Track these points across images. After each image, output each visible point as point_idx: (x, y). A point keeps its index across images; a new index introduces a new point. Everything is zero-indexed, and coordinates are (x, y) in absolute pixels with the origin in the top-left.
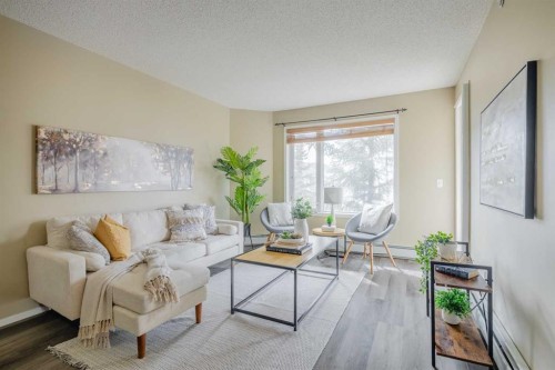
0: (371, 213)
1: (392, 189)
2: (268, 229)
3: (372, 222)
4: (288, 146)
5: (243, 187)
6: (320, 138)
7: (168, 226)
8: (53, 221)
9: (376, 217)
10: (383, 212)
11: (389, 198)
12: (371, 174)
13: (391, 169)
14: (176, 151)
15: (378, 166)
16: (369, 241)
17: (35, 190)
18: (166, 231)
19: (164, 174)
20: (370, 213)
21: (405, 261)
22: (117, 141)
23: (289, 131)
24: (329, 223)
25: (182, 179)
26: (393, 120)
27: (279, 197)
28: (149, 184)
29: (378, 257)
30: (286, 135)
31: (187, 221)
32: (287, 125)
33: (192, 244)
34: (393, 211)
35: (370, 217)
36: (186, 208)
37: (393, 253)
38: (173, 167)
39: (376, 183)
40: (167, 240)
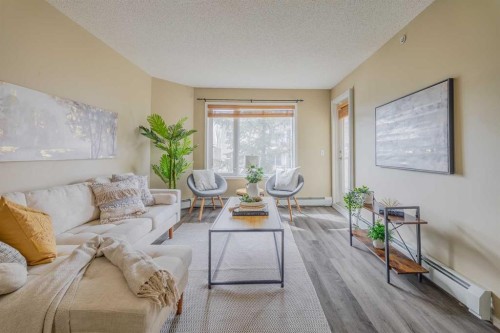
0: (284, 175)
2: (195, 193)
3: (287, 181)
4: (208, 119)
6: (237, 115)
7: (96, 203)
14: (98, 113)
16: (287, 196)
18: (93, 208)
19: (83, 139)
23: (209, 106)
25: (104, 146)
26: (293, 107)
27: (200, 164)
28: (61, 151)
30: (207, 110)
31: (122, 194)
32: (206, 100)
33: (132, 220)
34: (300, 173)
35: (284, 178)
36: (114, 179)
38: (93, 131)
40: (97, 219)
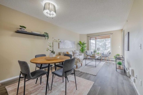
1: (110, 48)
2: (87, 55)
3: (106, 54)
5: (83, 48)
6: (96, 39)
8: (61, 52)
9: (107, 53)
10: (108, 52)
11: (109, 50)
12: (105, 45)
13: (110, 44)
15: (107, 44)
17: (59, 48)
19: (71, 45)
20: (106, 52)
21: (113, 61)
22: (67, 41)
24: (98, 54)
25: (74, 46)
26: (110, 36)
27: (88, 49)
28: (70, 47)
29: (107, 60)
31: (76, 53)
32: (90, 37)
34: (110, 52)
36: (75, 51)
37: (110, 59)
39: (106, 47)
